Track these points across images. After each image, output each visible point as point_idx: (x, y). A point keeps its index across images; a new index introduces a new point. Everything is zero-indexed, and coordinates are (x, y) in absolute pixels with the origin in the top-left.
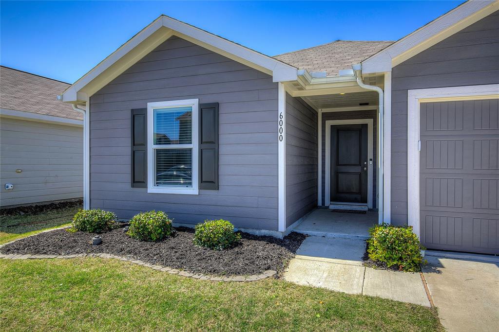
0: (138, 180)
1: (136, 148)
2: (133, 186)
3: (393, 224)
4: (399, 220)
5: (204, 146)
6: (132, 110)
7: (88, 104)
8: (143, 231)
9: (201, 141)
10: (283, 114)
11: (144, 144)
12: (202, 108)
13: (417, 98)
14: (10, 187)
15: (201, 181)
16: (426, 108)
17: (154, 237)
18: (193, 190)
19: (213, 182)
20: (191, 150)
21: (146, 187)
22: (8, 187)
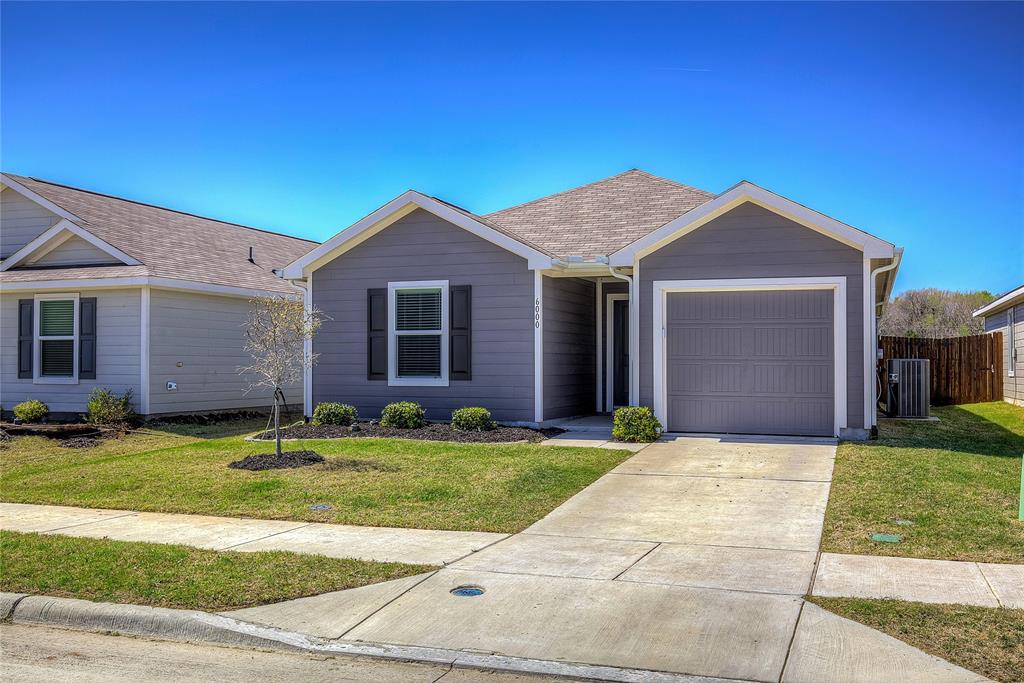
0: (376, 372)
1: (373, 334)
2: (369, 379)
3: (642, 405)
4: (647, 400)
5: (455, 332)
6: (369, 290)
7: (310, 280)
8: (399, 418)
9: (452, 327)
10: (540, 300)
11: (384, 330)
12: (453, 290)
13: (662, 289)
14: (174, 387)
15: (452, 371)
16: (673, 299)
17: (411, 424)
18: (443, 381)
19: (464, 372)
20: (439, 337)
21: (386, 379)
22: (171, 386)
